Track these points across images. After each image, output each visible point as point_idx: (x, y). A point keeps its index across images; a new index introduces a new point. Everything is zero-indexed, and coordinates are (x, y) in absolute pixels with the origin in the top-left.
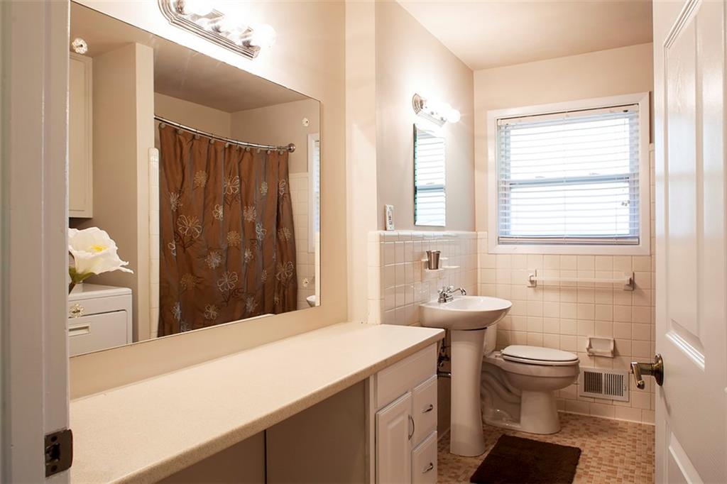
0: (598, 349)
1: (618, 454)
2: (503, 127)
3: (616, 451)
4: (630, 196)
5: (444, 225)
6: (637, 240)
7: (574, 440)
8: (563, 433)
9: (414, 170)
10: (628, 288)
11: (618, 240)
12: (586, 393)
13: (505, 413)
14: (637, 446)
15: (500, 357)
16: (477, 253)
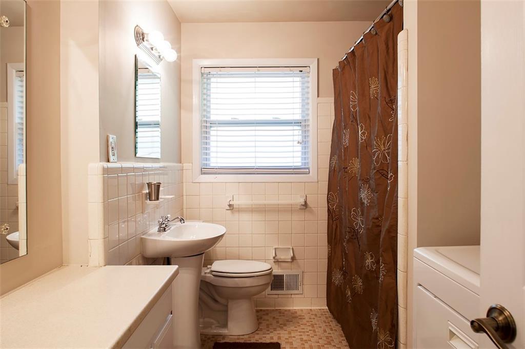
0: (282, 256)
1: (306, 341)
2: (206, 74)
3: (305, 338)
4: (302, 137)
5: (160, 157)
6: (308, 171)
7: (272, 335)
8: (261, 330)
9: (135, 101)
10: (303, 207)
11: (295, 171)
12: (272, 291)
13: (212, 320)
14: (316, 330)
15: (209, 273)
16: (183, 183)
